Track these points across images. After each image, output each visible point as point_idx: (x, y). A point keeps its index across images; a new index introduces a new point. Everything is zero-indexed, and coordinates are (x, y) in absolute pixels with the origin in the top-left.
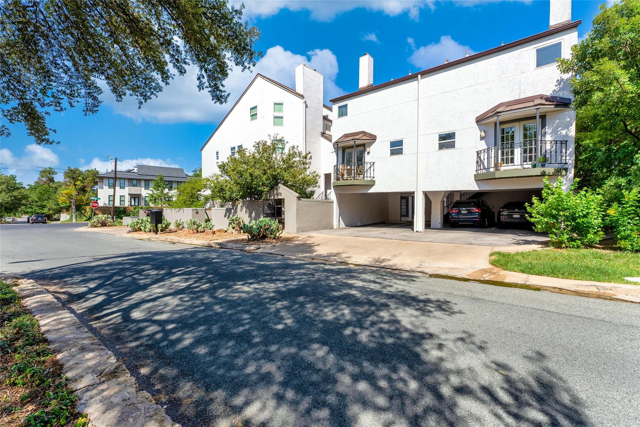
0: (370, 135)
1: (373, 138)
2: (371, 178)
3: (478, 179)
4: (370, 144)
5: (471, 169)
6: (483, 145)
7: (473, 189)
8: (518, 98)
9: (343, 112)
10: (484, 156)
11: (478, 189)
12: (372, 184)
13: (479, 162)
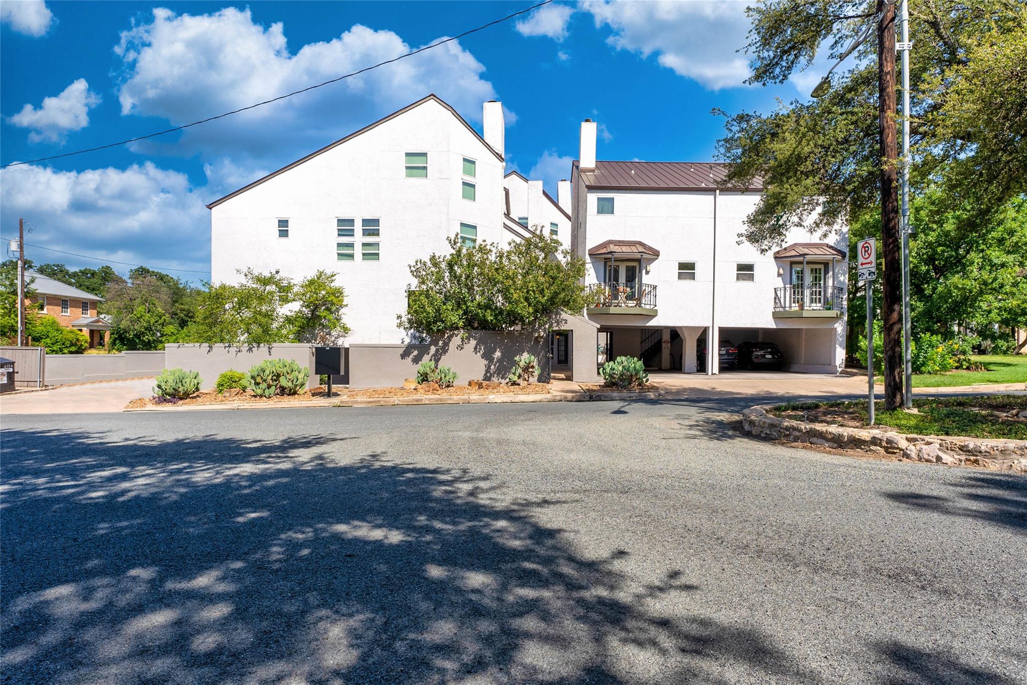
0: (650, 248)
1: (656, 254)
2: (652, 307)
3: (776, 316)
4: (651, 261)
5: (770, 307)
6: (779, 283)
7: (771, 327)
8: (809, 242)
9: (606, 207)
10: (781, 294)
11: (775, 327)
12: (653, 315)
13: (776, 298)
